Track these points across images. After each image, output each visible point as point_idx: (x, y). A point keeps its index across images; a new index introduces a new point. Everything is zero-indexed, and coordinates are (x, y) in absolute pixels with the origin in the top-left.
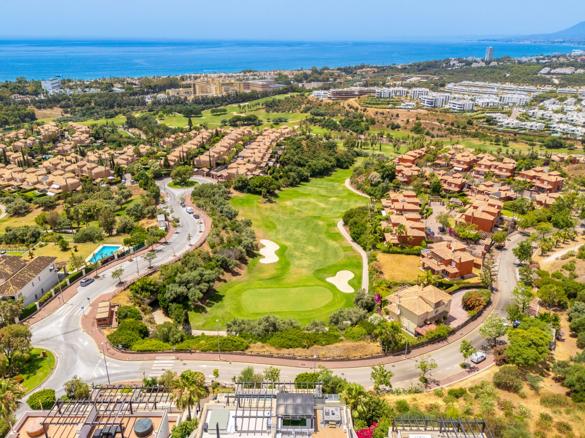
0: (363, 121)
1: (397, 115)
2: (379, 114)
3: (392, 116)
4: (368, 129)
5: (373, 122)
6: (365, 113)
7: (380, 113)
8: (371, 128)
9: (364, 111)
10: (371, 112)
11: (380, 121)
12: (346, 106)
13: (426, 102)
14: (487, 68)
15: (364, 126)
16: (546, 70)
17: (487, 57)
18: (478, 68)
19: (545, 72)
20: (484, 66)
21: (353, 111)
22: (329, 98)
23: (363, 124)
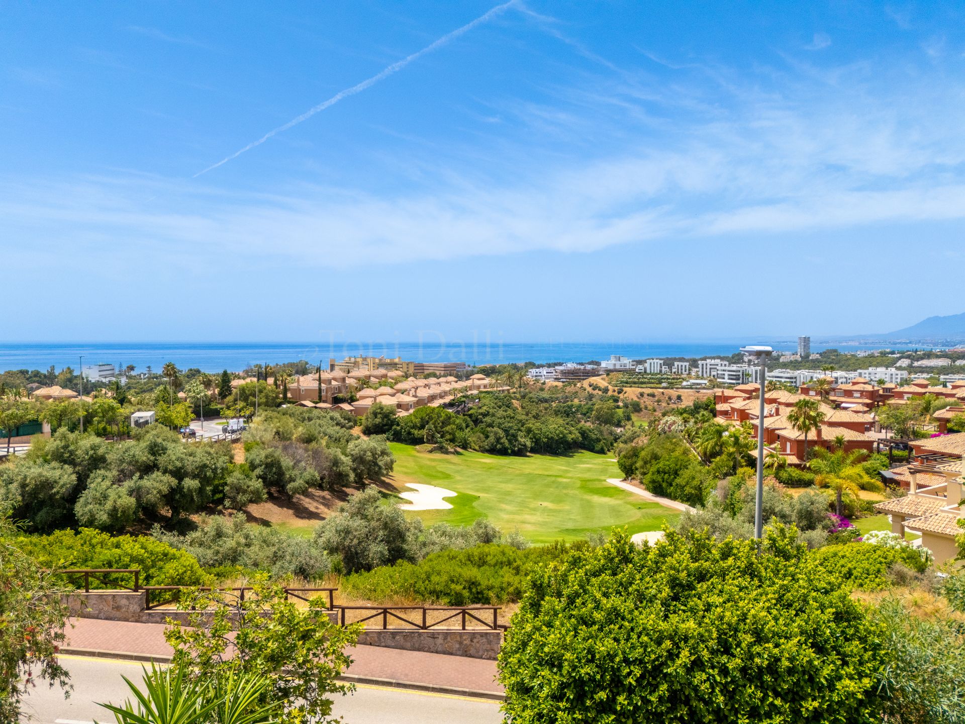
0: (618, 407)
1: (679, 398)
2: (645, 396)
3: (670, 398)
4: (629, 418)
5: (637, 408)
6: (621, 396)
7: (648, 395)
8: (634, 417)
9: (619, 393)
10: (631, 393)
11: (650, 407)
12: (586, 387)
13: (726, 377)
14: (805, 362)
15: (622, 415)
16: (905, 363)
17: (800, 351)
18: (791, 362)
19: (904, 365)
20: (800, 359)
21: (600, 393)
22: (557, 379)
23: (620, 412)
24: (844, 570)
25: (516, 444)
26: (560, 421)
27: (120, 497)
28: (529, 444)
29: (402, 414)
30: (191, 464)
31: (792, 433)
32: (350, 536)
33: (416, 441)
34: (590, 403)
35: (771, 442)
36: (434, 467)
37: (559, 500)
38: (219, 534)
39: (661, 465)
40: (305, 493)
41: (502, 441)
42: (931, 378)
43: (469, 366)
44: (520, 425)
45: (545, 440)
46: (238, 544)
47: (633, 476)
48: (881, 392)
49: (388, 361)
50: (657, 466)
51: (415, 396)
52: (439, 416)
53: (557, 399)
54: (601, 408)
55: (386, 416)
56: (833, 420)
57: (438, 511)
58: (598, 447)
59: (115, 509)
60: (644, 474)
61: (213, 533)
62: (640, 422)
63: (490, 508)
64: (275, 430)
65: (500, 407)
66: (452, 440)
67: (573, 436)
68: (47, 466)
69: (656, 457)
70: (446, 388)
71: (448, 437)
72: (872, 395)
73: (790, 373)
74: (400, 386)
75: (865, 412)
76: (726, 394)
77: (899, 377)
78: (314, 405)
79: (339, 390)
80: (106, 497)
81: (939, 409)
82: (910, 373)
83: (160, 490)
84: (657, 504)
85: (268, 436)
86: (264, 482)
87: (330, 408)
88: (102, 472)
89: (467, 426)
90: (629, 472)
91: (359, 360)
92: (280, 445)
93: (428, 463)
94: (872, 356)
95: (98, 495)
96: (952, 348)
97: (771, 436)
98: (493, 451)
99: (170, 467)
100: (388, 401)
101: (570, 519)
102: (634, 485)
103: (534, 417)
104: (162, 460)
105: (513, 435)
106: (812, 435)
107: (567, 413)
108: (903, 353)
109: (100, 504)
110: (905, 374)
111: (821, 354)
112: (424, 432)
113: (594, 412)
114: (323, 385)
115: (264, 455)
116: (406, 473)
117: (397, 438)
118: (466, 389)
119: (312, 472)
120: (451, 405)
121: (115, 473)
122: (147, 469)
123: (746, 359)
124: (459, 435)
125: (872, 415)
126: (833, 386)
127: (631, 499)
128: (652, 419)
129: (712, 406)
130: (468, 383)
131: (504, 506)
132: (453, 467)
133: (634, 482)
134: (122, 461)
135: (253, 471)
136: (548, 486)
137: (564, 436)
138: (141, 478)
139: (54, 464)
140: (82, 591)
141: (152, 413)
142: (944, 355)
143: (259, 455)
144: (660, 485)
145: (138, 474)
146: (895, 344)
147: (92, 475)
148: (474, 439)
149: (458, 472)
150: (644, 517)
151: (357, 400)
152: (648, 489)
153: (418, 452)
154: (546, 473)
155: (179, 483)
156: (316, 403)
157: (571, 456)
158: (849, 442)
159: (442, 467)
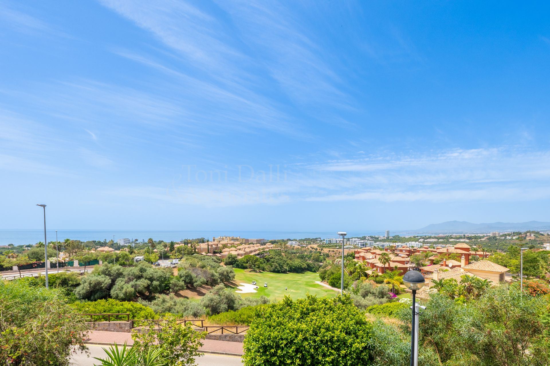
0: (321, 255)
2: (331, 251)
3: (340, 252)
4: (325, 260)
5: (328, 256)
6: (322, 251)
8: (327, 259)
9: (321, 250)
10: (326, 250)
11: (332, 256)
12: (309, 248)
13: (360, 245)
14: (388, 239)
15: (322, 258)
16: (422, 240)
17: (386, 235)
18: (383, 240)
19: (421, 241)
20: (386, 239)
21: (314, 250)
22: (299, 245)
23: (322, 257)
24: (390, 312)
25: (283, 269)
26: (299, 260)
27: (128, 288)
28: (287, 269)
29: (240, 258)
30: (156, 276)
31: (380, 265)
32: (213, 302)
33: (245, 268)
34: (311, 254)
35: (373, 268)
36: (251, 277)
37: (297, 289)
38: (164, 301)
39: (334, 276)
40: (201, 286)
41: (277, 268)
42: (431, 245)
43: (266, 240)
44: (284, 262)
45: (294, 268)
46: (171, 305)
47: (325, 280)
48: (412, 250)
49: (235, 238)
50: (333, 277)
51: (244, 251)
52: (253, 258)
53: (299, 252)
54: (315, 256)
55: (234, 258)
56: (394, 260)
57: (252, 293)
58: (313, 270)
59: (126, 293)
60: (328, 279)
61: (162, 301)
62: (329, 261)
63: (272, 292)
64: (190, 263)
65: (277, 255)
66: (259, 268)
67: (304, 266)
68: (99, 276)
69: (333, 273)
70: (257, 248)
71: (257, 266)
72: (410, 251)
73: (382, 243)
74: (238, 247)
75: (406, 257)
76: (359, 251)
77: (419, 245)
78: (206, 254)
79: (216, 248)
80: (122, 288)
81: (431, 256)
82: (423, 244)
83: (144, 285)
84: (333, 290)
85: (187, 266)
86: (185, 282)
87: (212, 256)
88: (121, 278)
89: (264, 263)
90: (323, 278)
91: (224, 238)
92: (191, 269)
93: (249, 276)
94: (411, 238)
95: (120, 287)
96: (438, 235)
97: (373, 266)
98: (274, 271)
99: (148, 277)
100: (234, 253)
101: (301, 296)
102: (325, 283)
103: (289, 259)
104: (144, 274)
105: (281, 266)
106: (387, 265)
107: (302, 257)
108: (421, 237)
109: (120, 291)
110: (421, 244)
111: (393, 237)
112: (248, 264)
113: (312, 257)
114: (209, 247)
115: (185, 273)
116: (240, 280)
117: (238, 266)
118: (263, 249)
119: (203, 279)
120: (258, 254)
121: (126, 279)
122: (139, 277)
123: (367, 238)
124: (261, 265)
125: (409, 258)
126: (396, 248)
127: (323, 288)
128: (333, 260)
129: (354, 255)
130: (265, 246)
131: (276, 291)
132: (258, 277)
133: (325, 282)
134: (129, 275)
135: (181, 278)
136: (294, 284)
137: (301, 266)
138: (136, 281)
139: (103, 276)
140: (108, 322)
141: (143, 257)
142: (435, 238)
143: (183, 272)
144: (334, 284)
145: (135, 279)
146: (419, 233)
147: (117, 280)
148: (267, 267)
149: (260, 279)
150: (328, 295)
151: (223, 252)
152: (330, 285)
153: (245, 272)
154: (293, 279)
155: (151, 283)
156: (207, 253)
157: (304, 273)
158: (399, 268)
159: (254, 277)
